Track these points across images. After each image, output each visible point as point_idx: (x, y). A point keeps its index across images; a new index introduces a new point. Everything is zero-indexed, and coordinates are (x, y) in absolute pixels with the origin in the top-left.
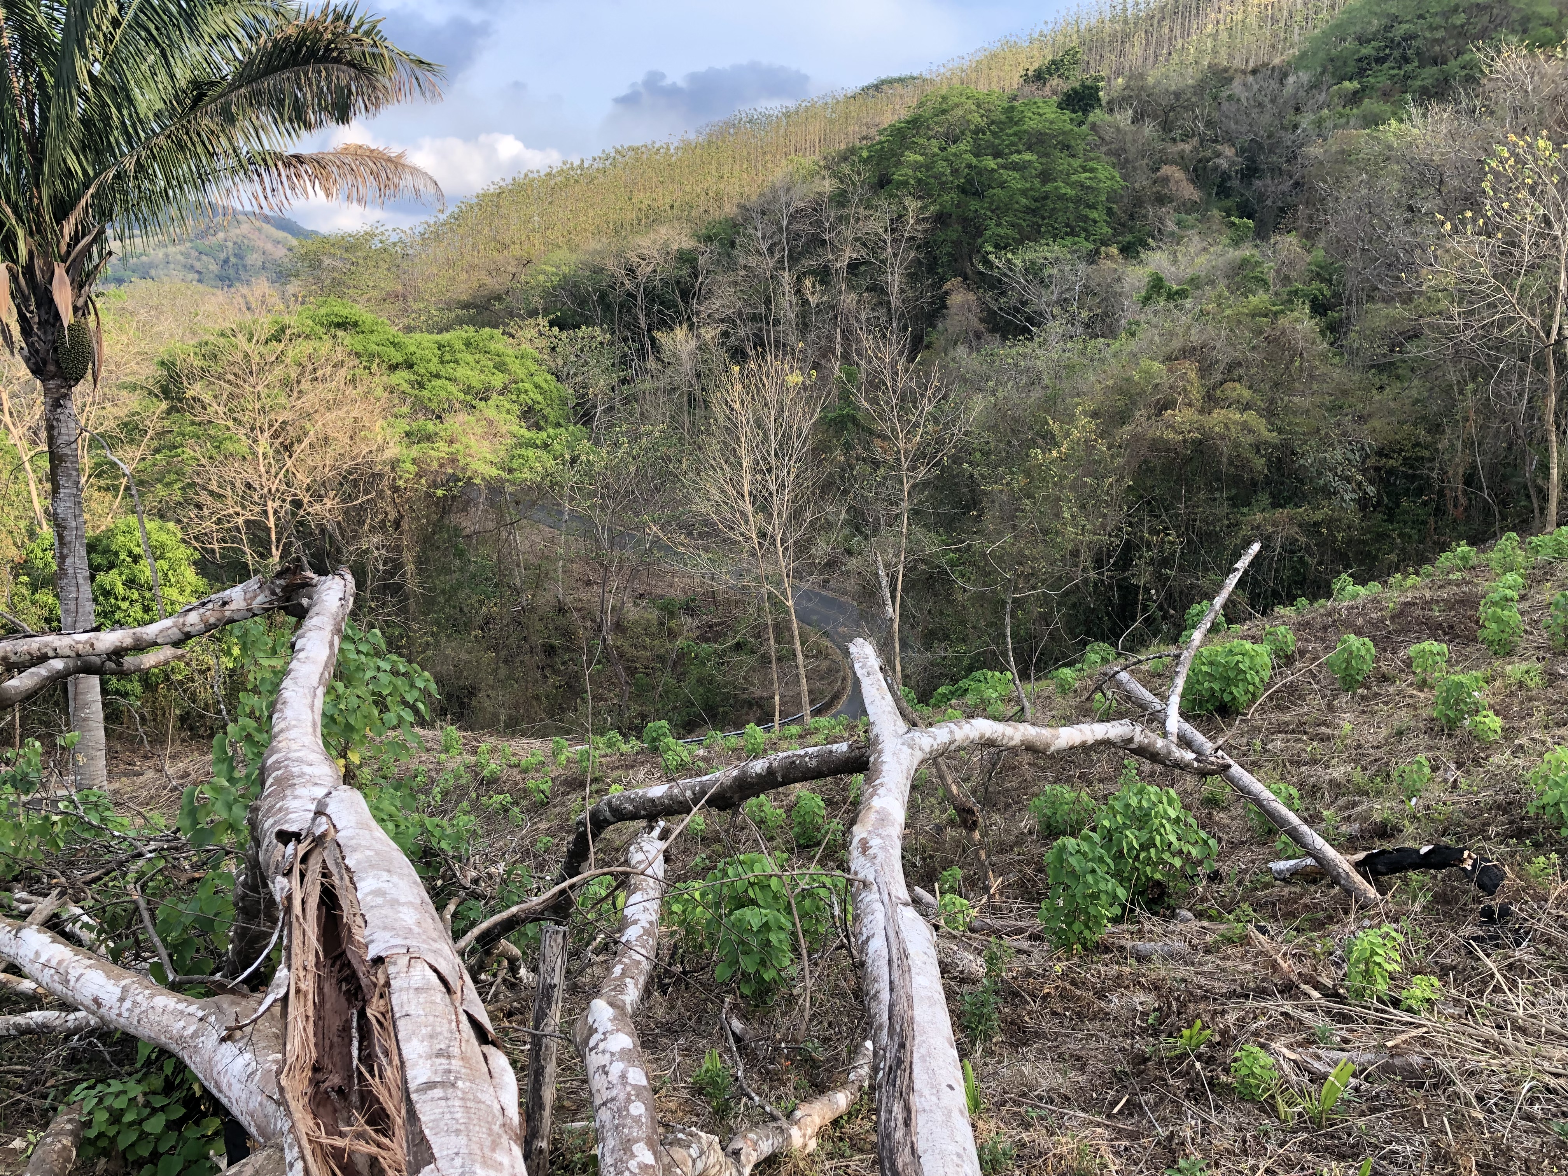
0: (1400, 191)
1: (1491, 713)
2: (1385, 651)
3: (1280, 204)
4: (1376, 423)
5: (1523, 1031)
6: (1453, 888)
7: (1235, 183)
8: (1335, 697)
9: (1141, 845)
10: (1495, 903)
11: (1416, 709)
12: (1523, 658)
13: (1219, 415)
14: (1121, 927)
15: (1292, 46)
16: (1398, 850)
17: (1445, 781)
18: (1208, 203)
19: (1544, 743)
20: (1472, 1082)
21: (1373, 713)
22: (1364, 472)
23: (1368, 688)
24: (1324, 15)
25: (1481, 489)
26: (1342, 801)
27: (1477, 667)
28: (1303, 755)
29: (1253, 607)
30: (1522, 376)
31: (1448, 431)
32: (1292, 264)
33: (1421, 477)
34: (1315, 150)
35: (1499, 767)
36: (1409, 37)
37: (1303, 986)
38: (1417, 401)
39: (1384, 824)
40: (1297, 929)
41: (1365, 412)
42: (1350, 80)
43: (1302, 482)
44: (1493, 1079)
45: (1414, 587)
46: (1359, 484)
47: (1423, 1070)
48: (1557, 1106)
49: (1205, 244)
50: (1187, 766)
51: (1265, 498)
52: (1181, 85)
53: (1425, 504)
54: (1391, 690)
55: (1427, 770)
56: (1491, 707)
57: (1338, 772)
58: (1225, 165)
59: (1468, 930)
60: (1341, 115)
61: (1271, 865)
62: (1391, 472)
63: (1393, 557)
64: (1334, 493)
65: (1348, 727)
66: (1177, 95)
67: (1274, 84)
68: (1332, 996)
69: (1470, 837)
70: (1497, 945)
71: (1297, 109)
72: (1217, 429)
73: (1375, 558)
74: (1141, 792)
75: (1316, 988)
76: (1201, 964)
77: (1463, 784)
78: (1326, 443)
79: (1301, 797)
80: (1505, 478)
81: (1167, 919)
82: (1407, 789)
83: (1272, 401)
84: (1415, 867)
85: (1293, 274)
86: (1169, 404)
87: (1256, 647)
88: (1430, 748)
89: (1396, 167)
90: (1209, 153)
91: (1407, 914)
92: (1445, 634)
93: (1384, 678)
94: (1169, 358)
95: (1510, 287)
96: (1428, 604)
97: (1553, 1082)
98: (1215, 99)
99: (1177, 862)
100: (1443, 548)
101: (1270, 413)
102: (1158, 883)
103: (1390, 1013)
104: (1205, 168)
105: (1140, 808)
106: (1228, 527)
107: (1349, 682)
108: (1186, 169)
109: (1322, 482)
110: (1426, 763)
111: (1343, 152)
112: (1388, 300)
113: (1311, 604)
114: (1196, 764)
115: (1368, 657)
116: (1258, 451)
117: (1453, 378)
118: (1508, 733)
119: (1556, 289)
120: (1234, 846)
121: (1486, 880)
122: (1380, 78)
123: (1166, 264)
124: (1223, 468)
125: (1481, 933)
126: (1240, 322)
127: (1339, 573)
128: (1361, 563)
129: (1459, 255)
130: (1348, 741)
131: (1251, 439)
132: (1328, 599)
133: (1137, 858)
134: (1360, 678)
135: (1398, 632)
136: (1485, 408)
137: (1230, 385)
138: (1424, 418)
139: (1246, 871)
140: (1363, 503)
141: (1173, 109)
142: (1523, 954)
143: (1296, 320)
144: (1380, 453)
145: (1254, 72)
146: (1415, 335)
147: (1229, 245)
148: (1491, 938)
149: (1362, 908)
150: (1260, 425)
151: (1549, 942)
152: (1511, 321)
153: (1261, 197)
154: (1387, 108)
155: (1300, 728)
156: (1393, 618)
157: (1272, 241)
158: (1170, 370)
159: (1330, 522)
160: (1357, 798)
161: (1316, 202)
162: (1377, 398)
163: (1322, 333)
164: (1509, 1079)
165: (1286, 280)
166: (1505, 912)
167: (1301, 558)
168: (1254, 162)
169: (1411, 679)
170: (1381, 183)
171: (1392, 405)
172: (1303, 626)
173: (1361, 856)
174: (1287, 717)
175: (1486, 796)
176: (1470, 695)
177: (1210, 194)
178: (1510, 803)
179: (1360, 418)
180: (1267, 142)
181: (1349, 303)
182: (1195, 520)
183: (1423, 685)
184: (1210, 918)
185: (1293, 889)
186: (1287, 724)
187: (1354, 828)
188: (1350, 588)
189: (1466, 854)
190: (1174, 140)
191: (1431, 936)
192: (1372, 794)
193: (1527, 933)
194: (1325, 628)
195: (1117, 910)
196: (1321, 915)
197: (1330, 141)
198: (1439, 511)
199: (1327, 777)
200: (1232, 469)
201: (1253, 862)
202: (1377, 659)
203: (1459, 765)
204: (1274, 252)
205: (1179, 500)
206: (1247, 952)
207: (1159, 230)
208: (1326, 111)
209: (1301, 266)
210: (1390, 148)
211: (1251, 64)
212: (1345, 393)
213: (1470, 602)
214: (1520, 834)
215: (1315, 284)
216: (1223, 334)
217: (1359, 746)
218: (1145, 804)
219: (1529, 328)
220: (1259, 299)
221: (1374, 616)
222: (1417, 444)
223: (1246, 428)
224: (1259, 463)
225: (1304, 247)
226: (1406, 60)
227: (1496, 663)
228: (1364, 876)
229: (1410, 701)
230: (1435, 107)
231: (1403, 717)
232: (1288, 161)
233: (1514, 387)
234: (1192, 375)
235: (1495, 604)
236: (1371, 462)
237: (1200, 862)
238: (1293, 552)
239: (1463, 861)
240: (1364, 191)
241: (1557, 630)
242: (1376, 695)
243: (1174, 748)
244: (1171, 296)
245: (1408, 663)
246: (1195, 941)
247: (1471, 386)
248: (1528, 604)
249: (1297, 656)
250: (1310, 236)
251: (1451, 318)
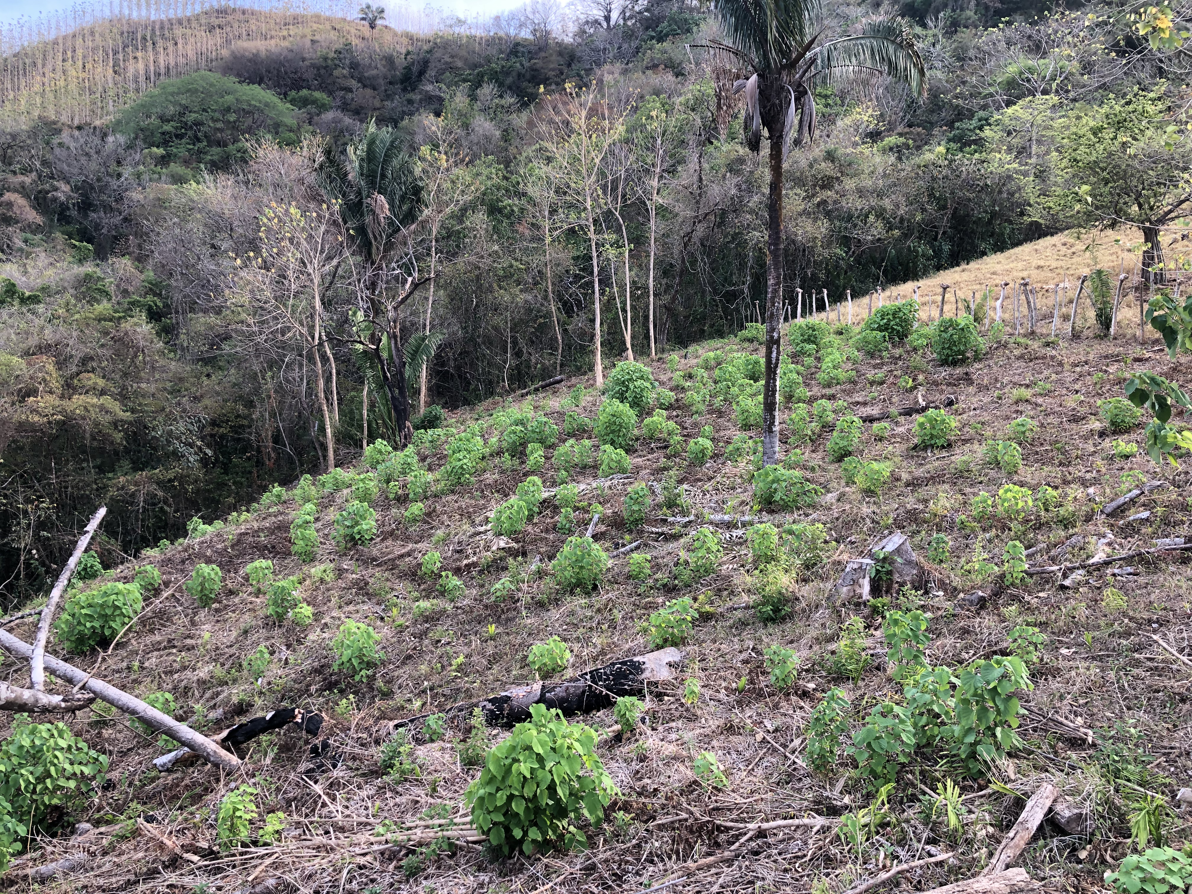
0: (204, 233)
1: (305, 605)
2: (229, 571)
3: (114, 233)
4: (206, 402)
5: (342, 830)
6: (292, 738)
7: (74, 213)
8: (195, 614)
9: (37, 779)
10: (318, 741)
11: (255, 611)
12: (321, 562)
13: (78, 400)
14: (25, 857)
15: (108, 114)
16: (251, 722)
17: (280, 660)
18: (51, 227)
19: (339, 619)
20: (310, 883)
21: (225, 621)
22: (203, 439)
23: (219, 602)
24: (131, 94)
25: (285, 446)
26: (208, 694)
27: (293, 574)
28: (175, 665)
29: (126, 553)
30: (301, 366)
31: (259, 406)
32: (128, 281)
33: (243, 439)
34: (136, 195)
35: (313, 642)
36: (198, 123)
37: (185, 855)
38: (235, 385)
39: (240, 704)
40: (181, 808)
41: (198, 394)
42: (158, 147)
43: (155, 449)
44: (324, 875)
45: (246, 521)
46: (200, 449)
47: (276, 888)
48: (367, 876)
49: (51, 260)
50: (55, 708)
51: (126, 464)
52: (16, 129)
53: (249, 459)
54: (237, 600)
55: (267, 656)
56: (305, 600)
57: (203, 672)
58: (63, 198)
59: (303, 767)
60: (154, 172)
61: (155, 762)
62: (222, 437)
63: (231, 500)
64: (182, 456)
65: (207, 636)
66: (14, 137)
67: (97, 141)
68: (209, 854)
69: (300, 697)
70: (323, 772)
71: (119, 163)
72: (78, 411)
73: (218, 502)
74: (33, 732)
75: (195, 853)
76: (99, 867)
77: (291, 661)
78: (170, 418)
79: (176, 699)
80: (299, 437)
81: (66, 837)
82: (254, 673)
83: (124, 388)
84: (263, 731)
85: (131, 289)
86: (32, 392)
87: (127, 586)
88: (267, 639)
89: (199, 216)
90: (47, 187)
91: (260, 769)
92: (270, 552)
93: (231, 593)
94: (27, 354)
95: (285, 305)
96: (256, 533)
97: (362, 861)
98: (48, 143)
99: (72, 784)
100: (265, 489)
101: (123, 397)
102: (56, 808)
103: (251, 853)
104: (45, 198)
105: (33, 746)
106: (97, 490)
107: (205, 600)
108: (27, 196)
109: (171, 448)
110: (266, 651)
111: (159, 199)
112: (205, 311)
113: (172, 544)
114: (63, 705)
115: (216, 579)
116: (116, 427)
117: (256, 368)
118: (317, 616)
119: (314, 308)
120: (124, 754)
121: (311, 726)
122: (181, 149)
123: (17, 274)
124: (87, 442)
125: (312, 766)
126: (88, 325)
127: (192, 516)
128: (207, 507)
129: (249, 283)
130: (208, 647)
131: (108, 418)
132: (185, 537)
133: (34, 792)
134: (213, 596)
135: (237, 557)
136: (280, 389)
137: (86, 375)
138: (241, 397)
139: (134, 773)
140: (204, 461)
141: (10, 147)
142: (338, 773)
143: (136, 324)
144: (214, 423)
145: (79, 128)
146: (227, 337)
147: (73, 263)
148: (319, 767)
149: (228, 774)
150: (116, 407)
151: (354, 759)
152: (289, 329)
153: (98, 227)
154: (189, 171)
155: (171, 644)
156: (232, 547)
157: (110, 261)
158: (29, 364)
159: (181, 478)
160: (219, 689)
161: (142, 235)
162: (206, 383)
163: (158, 334)
164: (335, 870)
165: (125, 293)
166: (325, 745)
167: (162, 508)
168: (88, 198)
169: (250, 589)
170: (190, 226)
171: (217, 388)
172: (166, 562)
173: (225, 733)
174: (158, 638)
175: (306, 666)
176: (289, 594)
177: (52, 220)
178: (322, 666)
179: (195, 398)
180: (96, 185)
181: (177, 312)
182: (67, 487)
183: (258, 593)
184: (108, 823)
185: (175, 776)
186: (159, 643)
187: (219, 713)
188: (202, 526)
189: (297, 711)
190: (14, 173)
191: (279, 779)
192: (230, 683)
193: (340, 756)
194: (183, 562)
195: (19, 846)
196: (198, 790)
197: (148, 190)
198: (259, 463)
199: (195, 678)
200: (95, 444)
201: (140, 763)
202: (224, 579)
203: (288, 646)
204: (113, 270)
205: (50, 471)
206: (139, 842)
207: (8, 246)
208: (142, 167)
209: (136, 283)
210: (193, 201)
211: (76, 122)
212: (181, 380)
213: (284, 527)
214: (330, 686)
215: (149, 298)
216: (75, 334)
217: (217, 648)
218: (38, 742)
219: (301, 334)
220: (103, 307)
221: (219, 546)
222: (238, 416)
223: (102, 408)
224: (118, 436)
225: (137, 268)
226: (199, 140)
227: (305, 568)
228: (228, 750)
229: (250, 606)
230: (222, 177)
231: (247, 619)
232: (116, 201)
233: (296, 374)
234: (51, 368)
235: (300, 526)
236: (208, 430)
237: (94, 778)
238: (154, 504)
239: (295, 717)
240: (177, 231)
241: (340, 539)
242: (226, 607)
243: (41, 695)
244: (23, 300)
245: (247, 578)
246: (93, 848)
247: (270, 374)
248: (320, 523)
249: (162, 587)
250: (141, 259)
251: (249, 326)
